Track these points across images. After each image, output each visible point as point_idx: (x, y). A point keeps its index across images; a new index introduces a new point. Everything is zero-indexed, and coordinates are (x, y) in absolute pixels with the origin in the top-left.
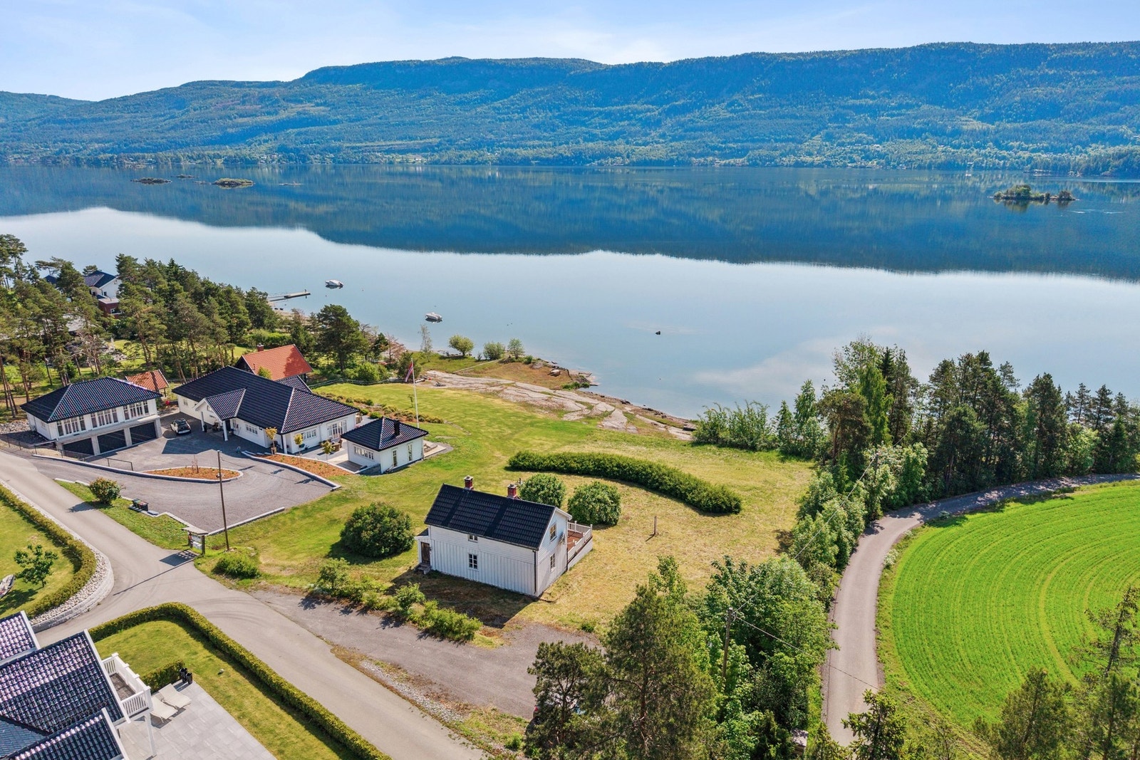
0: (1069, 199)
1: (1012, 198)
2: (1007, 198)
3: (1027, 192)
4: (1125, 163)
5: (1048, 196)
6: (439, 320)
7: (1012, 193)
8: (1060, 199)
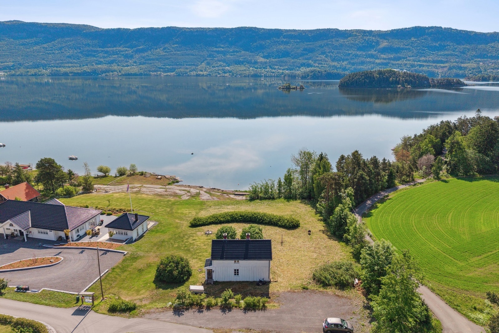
0: (303, 88)
1: (285, 88)
2: (283, 88)
3: (289, 86)
4: (314, 74)
5: (296, 87)
6: (76, 159)
7: (284, 87)
8: (300, 88)
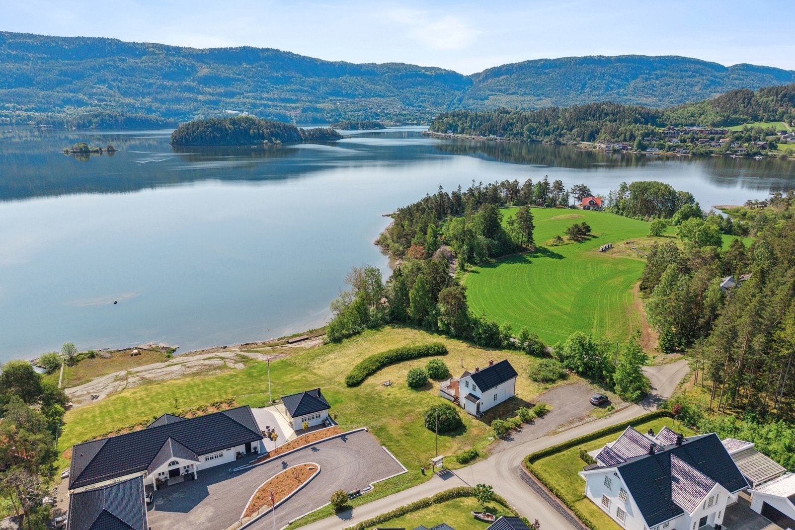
0: (114, 151)
1: (78, 152)
2: (74, 152)
3: (86, 147)
4: (102, 120)
5: (100, 149)
7: (76, 149)
8: (108, 151)
